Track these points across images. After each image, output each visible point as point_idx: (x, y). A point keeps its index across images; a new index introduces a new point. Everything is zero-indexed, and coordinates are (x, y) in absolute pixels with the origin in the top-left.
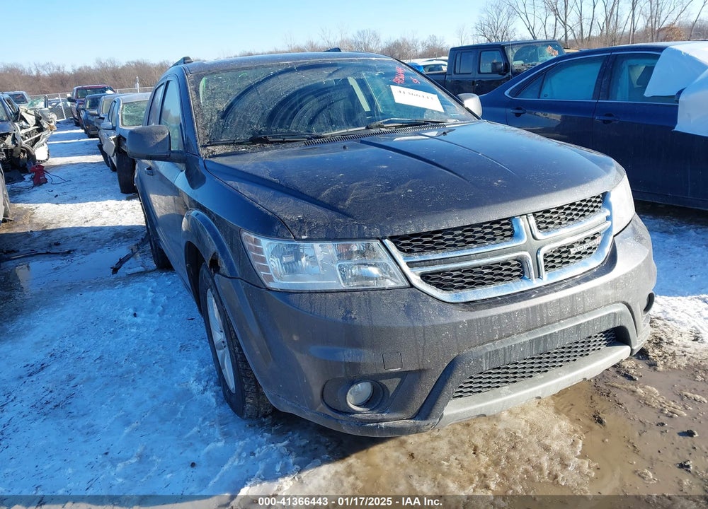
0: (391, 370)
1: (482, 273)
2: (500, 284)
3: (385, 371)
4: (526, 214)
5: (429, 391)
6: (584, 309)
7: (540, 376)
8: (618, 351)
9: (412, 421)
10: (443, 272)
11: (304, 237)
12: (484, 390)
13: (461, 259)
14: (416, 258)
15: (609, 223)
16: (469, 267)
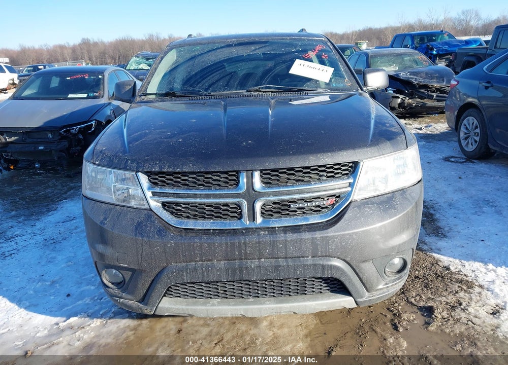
0: (122, 265)
1: (205, 209)
2: (219, 220)
3: (118, 265)
4: (251, 170)
5: (147, 286)
6: (286, 254)
7: (251, 299)
8: (339, 298)
9: (138, 304)
10: (176, 203)
11: (97, 163)
12: (199, 297)
13: (189, 196)
14: (158, 190)
15: (349, 189)
16: (196, 203)
